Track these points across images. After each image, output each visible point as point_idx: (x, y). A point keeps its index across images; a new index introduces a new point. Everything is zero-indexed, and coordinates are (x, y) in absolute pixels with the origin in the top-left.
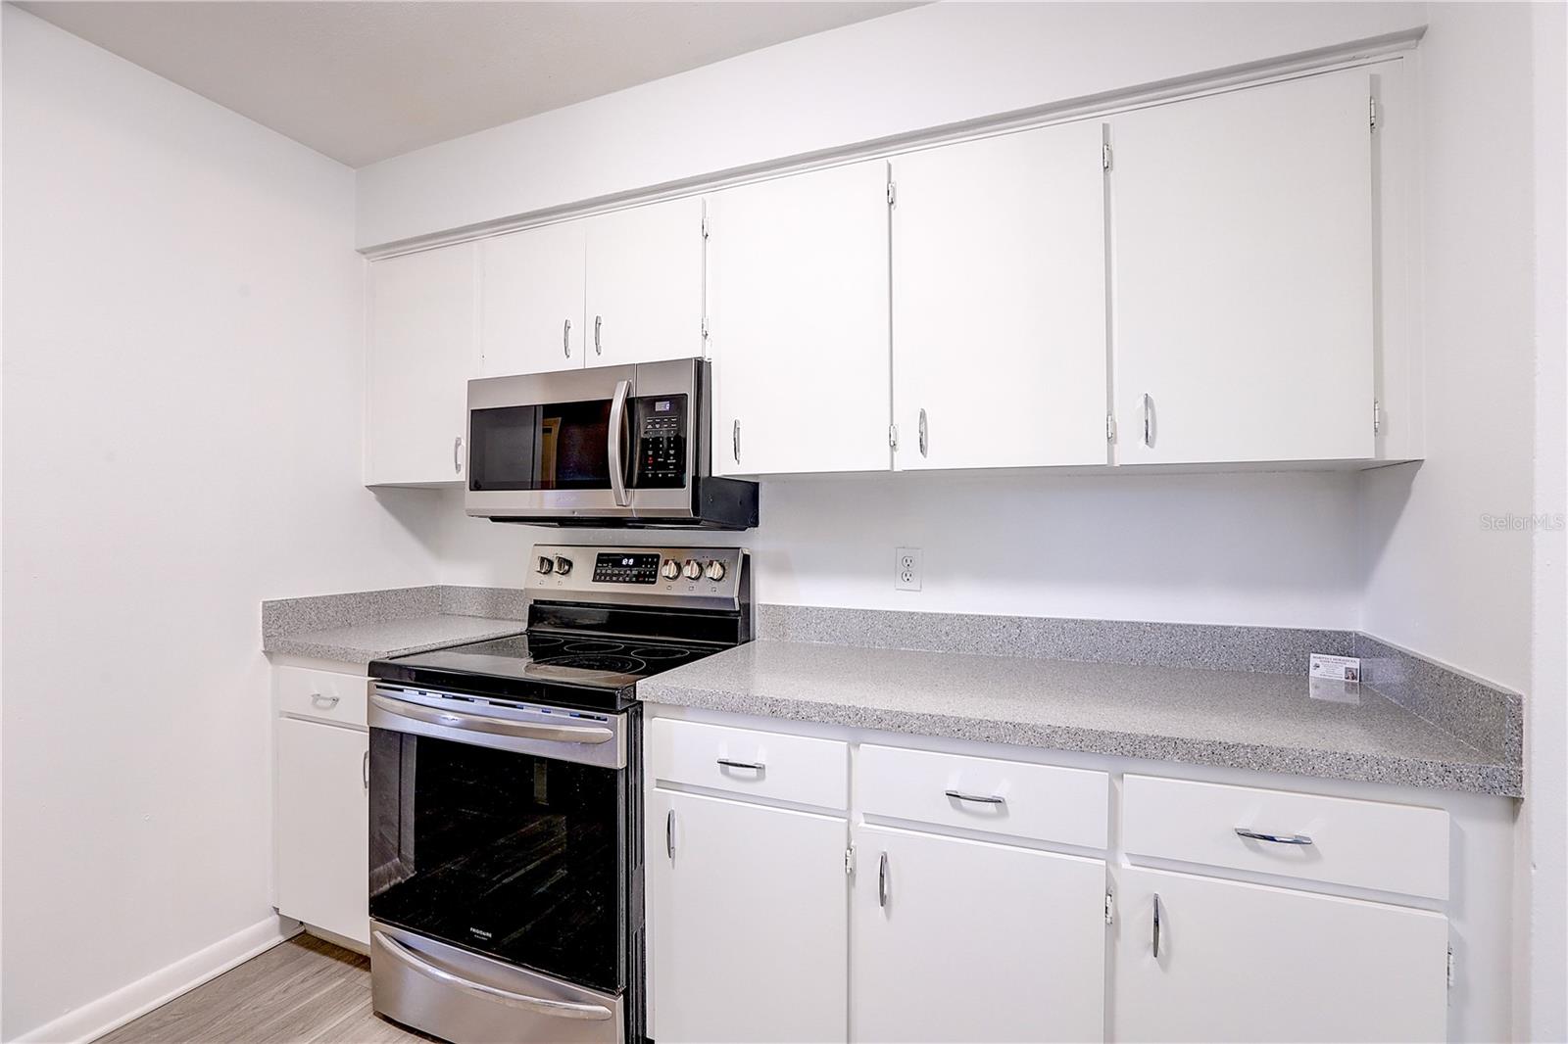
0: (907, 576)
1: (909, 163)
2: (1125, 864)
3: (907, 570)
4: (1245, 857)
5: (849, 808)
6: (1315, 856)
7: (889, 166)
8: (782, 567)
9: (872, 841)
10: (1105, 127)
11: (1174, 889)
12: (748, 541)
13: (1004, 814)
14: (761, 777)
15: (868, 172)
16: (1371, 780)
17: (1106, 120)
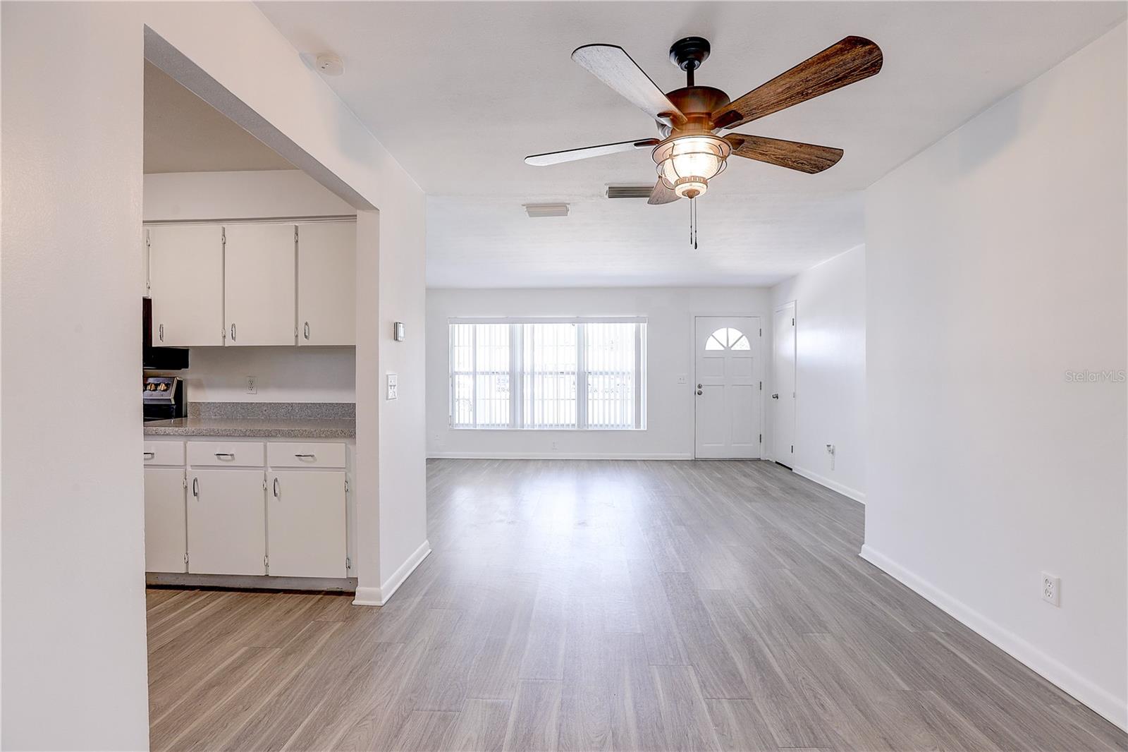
0: (251, 388)
1: (232, 229)
2: (270, 470)
3: (251, 385)
4: (297, 462)
5: (185, 465)
6: (315, 460)
7: (224, 228)
8: (199, 385)
9: (192, 473)
10: (296, 228)
11: (279, 474)
12: (180, 374)
13: (233, 459)
14: (153, 457)
15: (217, 228)
16: (326, 437)
17: (297, 224)
